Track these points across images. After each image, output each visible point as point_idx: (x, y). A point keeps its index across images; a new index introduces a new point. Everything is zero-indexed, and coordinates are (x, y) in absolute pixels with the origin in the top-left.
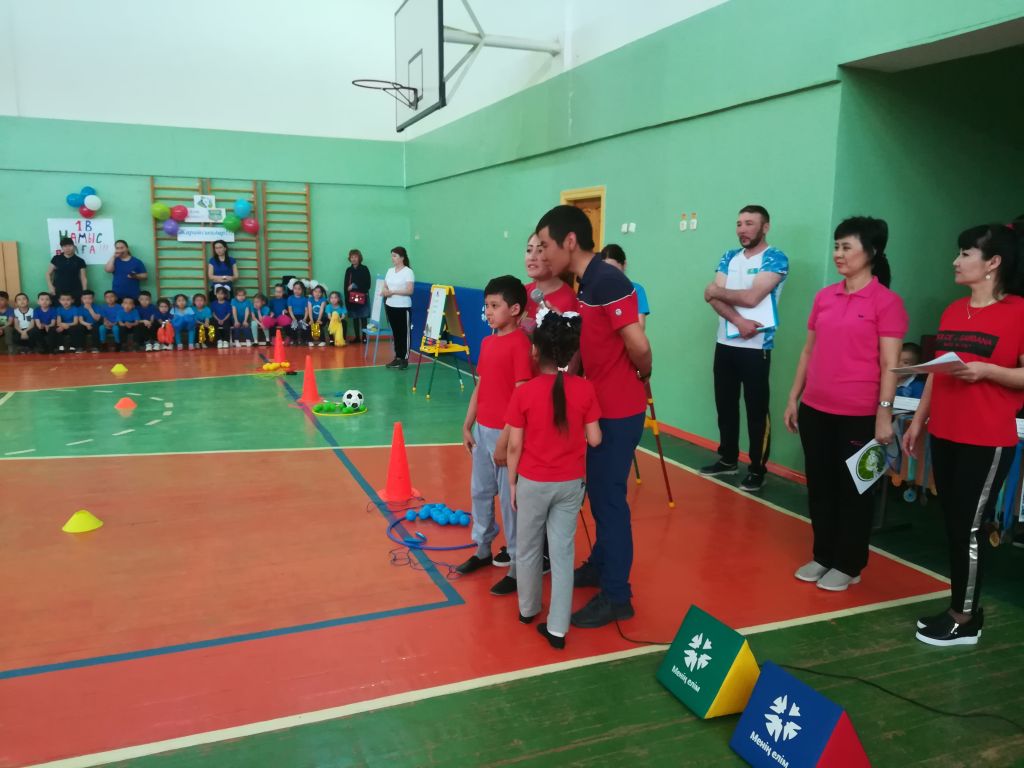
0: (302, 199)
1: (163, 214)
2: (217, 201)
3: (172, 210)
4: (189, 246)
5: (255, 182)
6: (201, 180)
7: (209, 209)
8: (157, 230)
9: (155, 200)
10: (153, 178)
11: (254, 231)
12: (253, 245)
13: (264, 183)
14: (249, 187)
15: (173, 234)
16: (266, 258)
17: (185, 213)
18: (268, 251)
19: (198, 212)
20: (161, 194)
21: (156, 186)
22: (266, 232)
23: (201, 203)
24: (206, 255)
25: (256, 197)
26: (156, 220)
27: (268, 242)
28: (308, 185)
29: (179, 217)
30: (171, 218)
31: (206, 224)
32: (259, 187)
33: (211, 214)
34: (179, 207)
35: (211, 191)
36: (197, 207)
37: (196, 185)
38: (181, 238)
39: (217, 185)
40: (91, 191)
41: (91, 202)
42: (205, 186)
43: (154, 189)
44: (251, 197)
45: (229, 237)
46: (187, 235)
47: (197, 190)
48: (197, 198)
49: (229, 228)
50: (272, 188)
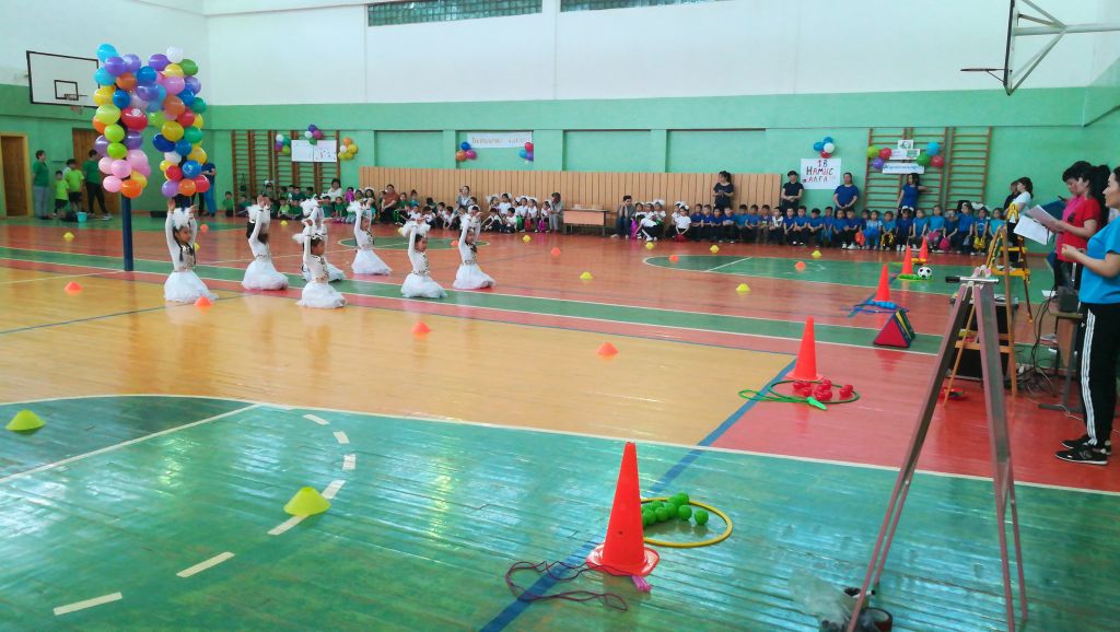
0: (984, 140)
1: (873, 154)
2: (914, 143)
3: (880, 151)
4: (890, 177)
5: (947, 129)
6: (906, 129)
7: (907, 149)
8: (869, 166)
9: (871, 144)
10: (872, 129)
11: (941, 165)
12: (938, 176)
13: (954, 128)
14: (942, 132)
15: (879, 168)
16: (947, 186)
17: (889, 153)
18: (950, 182)
19: (900, 152)
20: (875, 140)
21: (873, 134)
22: (951, 167)
23: (903, 146)
24: (901, 183)
25: (946, 140)
26: (869, 159)
27: (950, 174)
28: (991, 129)
29: (885, 156)
30: (880, 157)
31: (904, 161)
32: (950, 132)
33: (909, 153)
34: (886, 149)
35: (912, 137)
36: (900, 149)
37: (901, 132)
38: (884, 171)
39: (917, 132)
40: (829, 140)
41: (828, 147)
42: (908, 133)
43: (871, 137)
44: (942, 140)
45: (920, 170)
46: (891, 169)
47: (900, 136)
48: (900, 142)
49: (921, 164)
50: (959, 132)
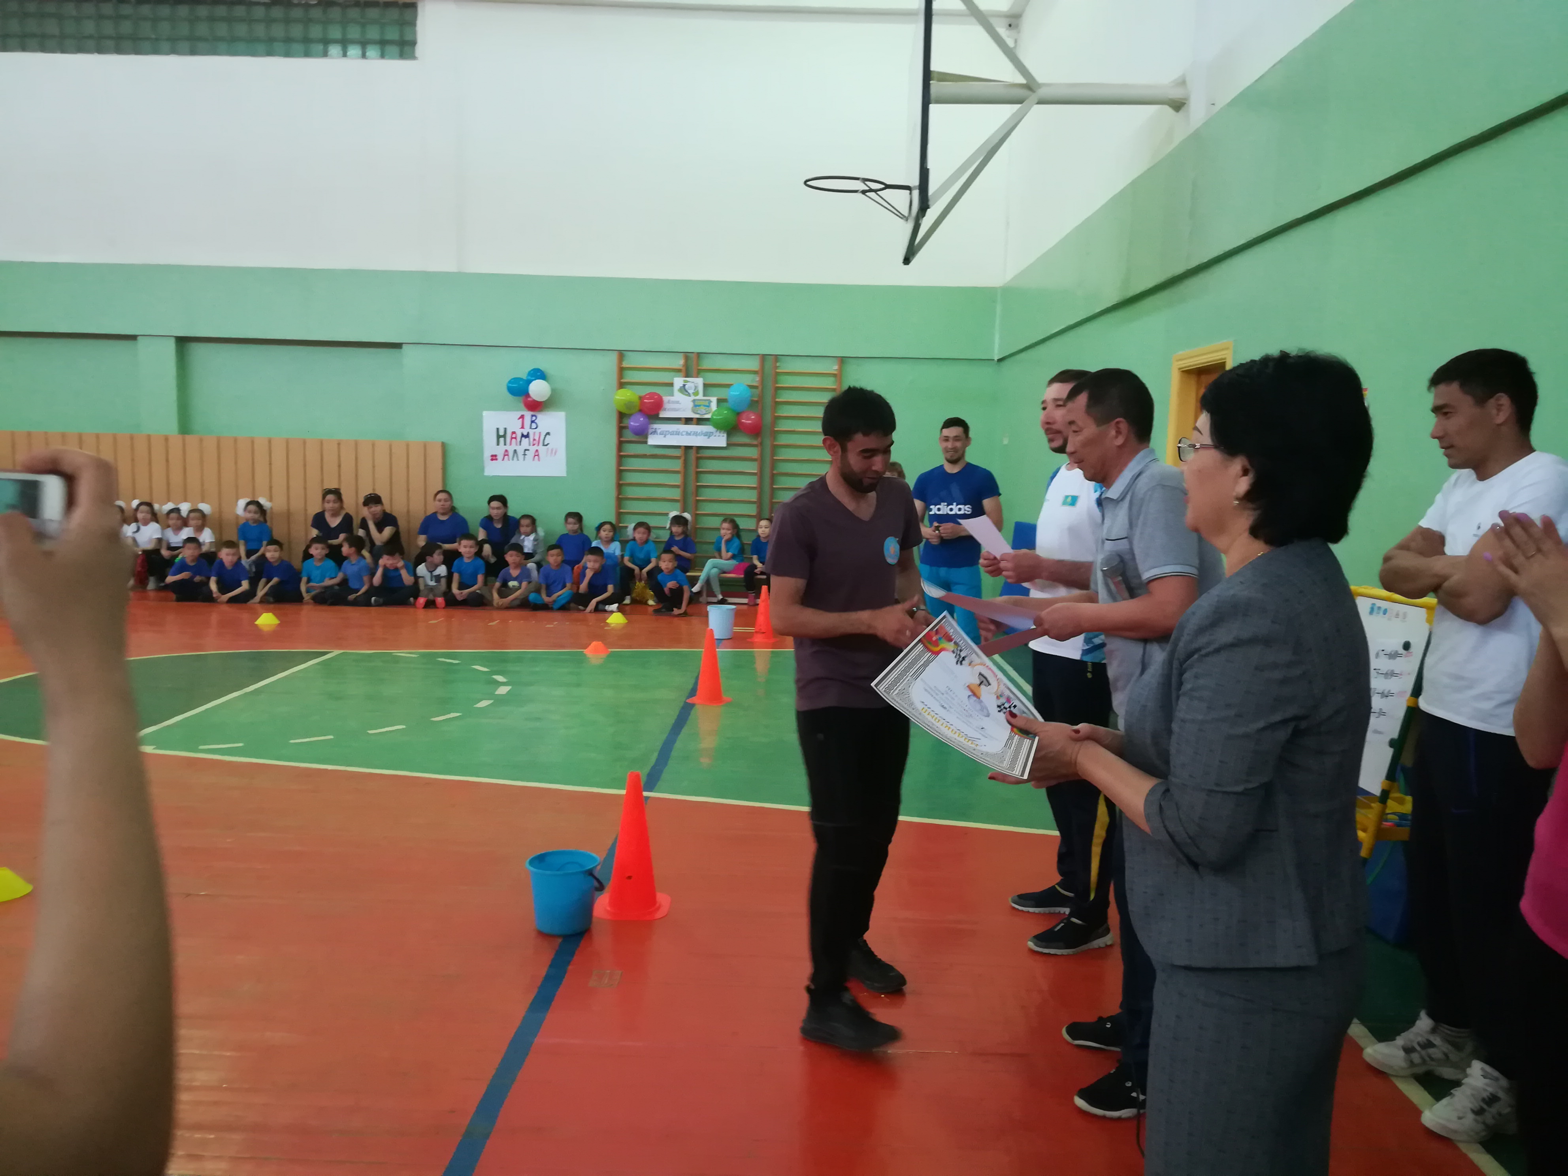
0: (829, 383)
1: (629, 404)
2: (706, 386)
3: (641, 398)
4: (664, 452)
5: (763, 357)
6: (687, 356)
7: (693, 398)
8: (621, 429)
9: (621, 385)
10: (621, 355)
11: (755, 431)
12: (753, 452)
13: (777, 358)
14: (754, 365)
15: (642, 434)
16: (770, 472)
17: (659, 404)
18: (774, 462)
19: (678, 403)
20: (630, 377)
21: (625, 365)
22: (774, 434)
23: (683, 390)
24: (685, 465)
25: (762, 381)
26: (621, 416)
27: (775, 448)
28: (842, 360)
29: (651, 410)
30: (641, 411)
31: (688, 421)
32: (769, 364)
33: (696, 405)
34: (652, 395)
35: (698, 373)
36: (678, 396)
37: (679, 362)
38: (652, 440)
39: (706, 364)
40: (539, 374)
41: (538, 389)
42: (692, 365)
43: (621, 370)
44: (754, 380)
45: (720, 441)
46: (661, 436)
47: (678, 371)
48: (678, 381)
49: (720, 426)
50: (786, 366)
